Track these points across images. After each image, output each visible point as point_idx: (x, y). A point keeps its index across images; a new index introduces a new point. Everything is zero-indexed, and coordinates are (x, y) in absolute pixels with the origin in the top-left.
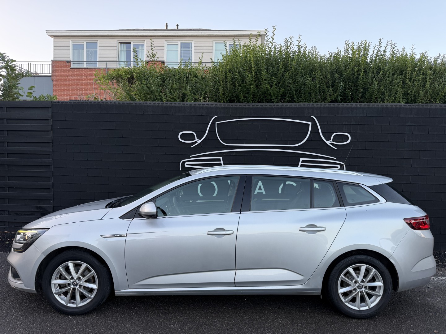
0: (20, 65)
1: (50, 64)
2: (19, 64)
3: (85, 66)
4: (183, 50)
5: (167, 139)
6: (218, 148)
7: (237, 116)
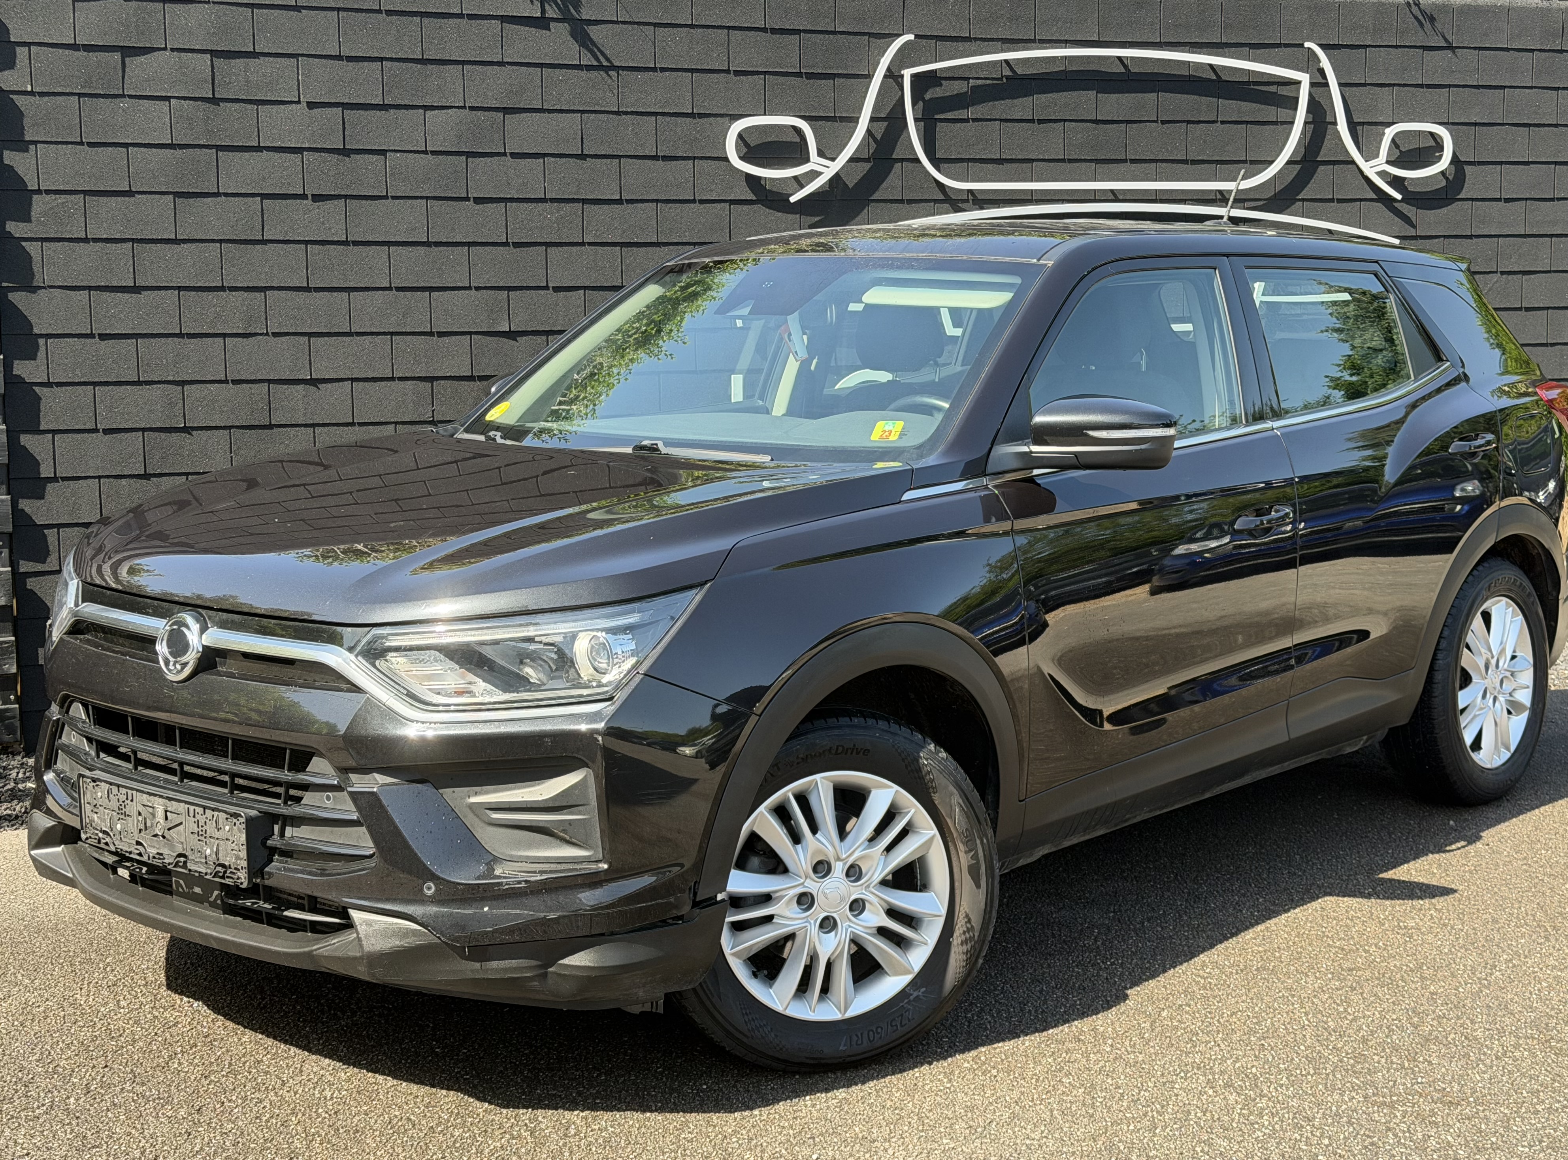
5: (665, 158)
6: (910, 202)
7: (998, 40)
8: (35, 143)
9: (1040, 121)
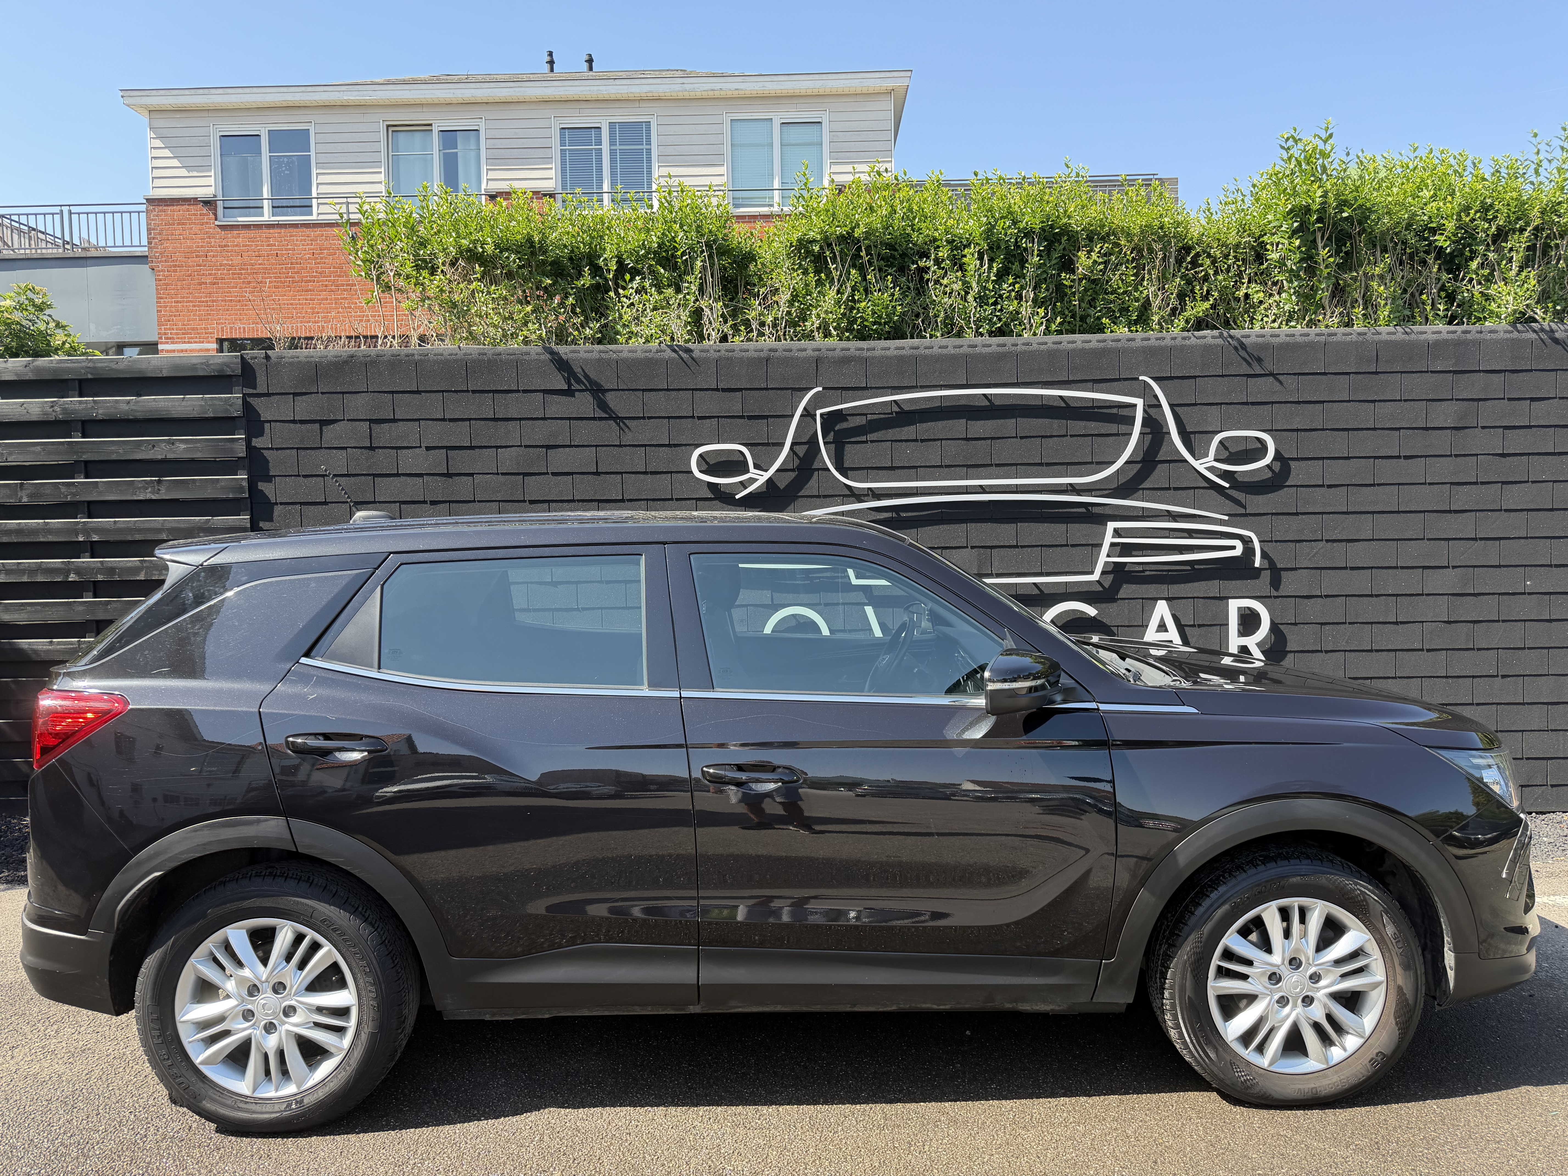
0: (32, 218)
1: (139, 212)
2: (27, 215)
3: (267, 216)
4: (618, 147)
5: (652, 473)
6: (825, 497)
7: (888, 388)
8: (275, 476)
9: (922, 441)
